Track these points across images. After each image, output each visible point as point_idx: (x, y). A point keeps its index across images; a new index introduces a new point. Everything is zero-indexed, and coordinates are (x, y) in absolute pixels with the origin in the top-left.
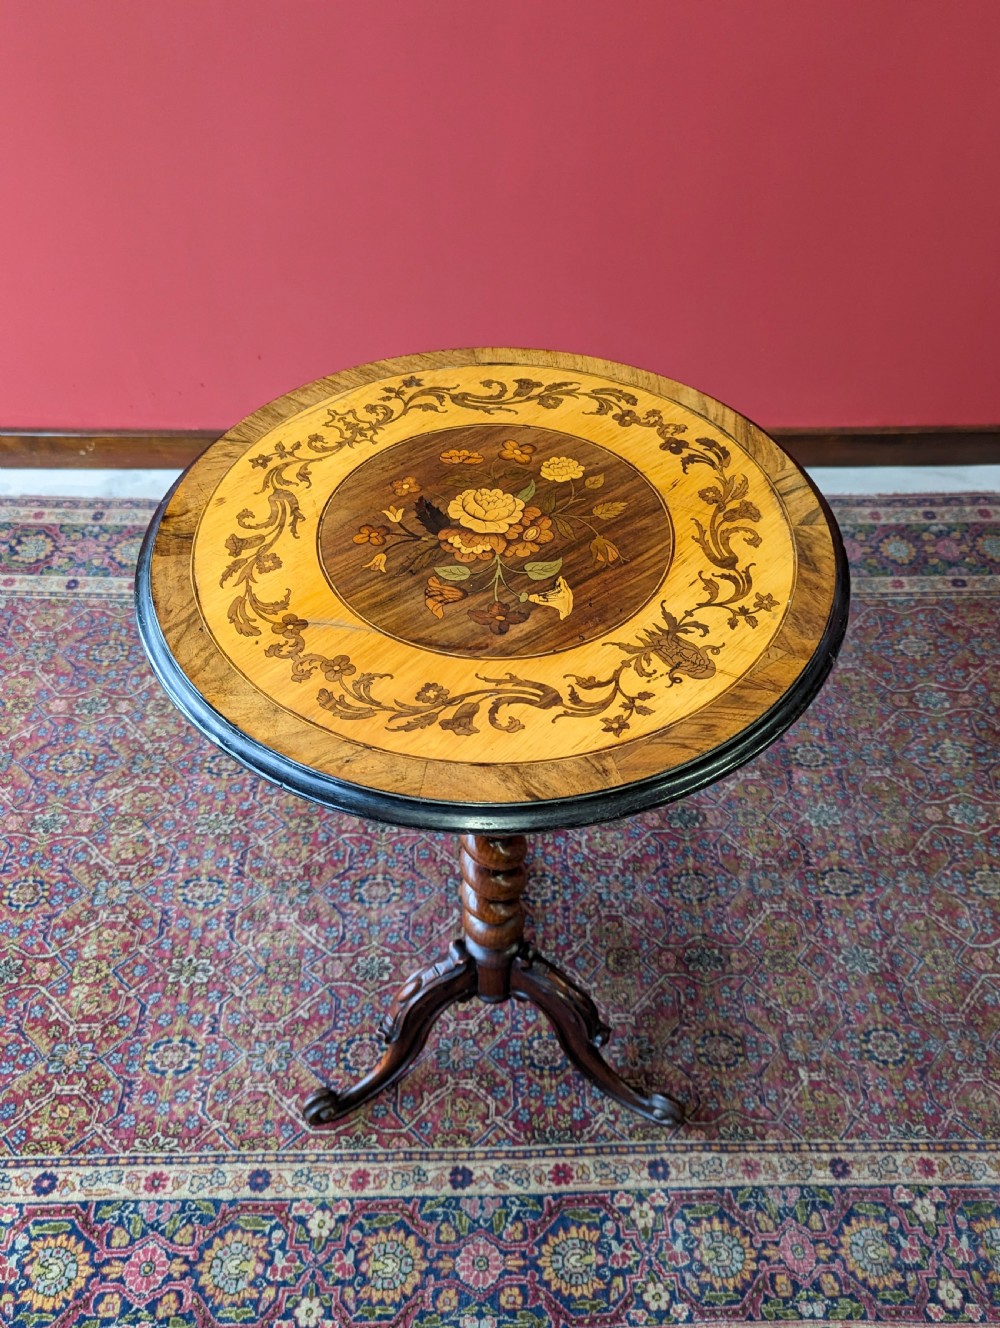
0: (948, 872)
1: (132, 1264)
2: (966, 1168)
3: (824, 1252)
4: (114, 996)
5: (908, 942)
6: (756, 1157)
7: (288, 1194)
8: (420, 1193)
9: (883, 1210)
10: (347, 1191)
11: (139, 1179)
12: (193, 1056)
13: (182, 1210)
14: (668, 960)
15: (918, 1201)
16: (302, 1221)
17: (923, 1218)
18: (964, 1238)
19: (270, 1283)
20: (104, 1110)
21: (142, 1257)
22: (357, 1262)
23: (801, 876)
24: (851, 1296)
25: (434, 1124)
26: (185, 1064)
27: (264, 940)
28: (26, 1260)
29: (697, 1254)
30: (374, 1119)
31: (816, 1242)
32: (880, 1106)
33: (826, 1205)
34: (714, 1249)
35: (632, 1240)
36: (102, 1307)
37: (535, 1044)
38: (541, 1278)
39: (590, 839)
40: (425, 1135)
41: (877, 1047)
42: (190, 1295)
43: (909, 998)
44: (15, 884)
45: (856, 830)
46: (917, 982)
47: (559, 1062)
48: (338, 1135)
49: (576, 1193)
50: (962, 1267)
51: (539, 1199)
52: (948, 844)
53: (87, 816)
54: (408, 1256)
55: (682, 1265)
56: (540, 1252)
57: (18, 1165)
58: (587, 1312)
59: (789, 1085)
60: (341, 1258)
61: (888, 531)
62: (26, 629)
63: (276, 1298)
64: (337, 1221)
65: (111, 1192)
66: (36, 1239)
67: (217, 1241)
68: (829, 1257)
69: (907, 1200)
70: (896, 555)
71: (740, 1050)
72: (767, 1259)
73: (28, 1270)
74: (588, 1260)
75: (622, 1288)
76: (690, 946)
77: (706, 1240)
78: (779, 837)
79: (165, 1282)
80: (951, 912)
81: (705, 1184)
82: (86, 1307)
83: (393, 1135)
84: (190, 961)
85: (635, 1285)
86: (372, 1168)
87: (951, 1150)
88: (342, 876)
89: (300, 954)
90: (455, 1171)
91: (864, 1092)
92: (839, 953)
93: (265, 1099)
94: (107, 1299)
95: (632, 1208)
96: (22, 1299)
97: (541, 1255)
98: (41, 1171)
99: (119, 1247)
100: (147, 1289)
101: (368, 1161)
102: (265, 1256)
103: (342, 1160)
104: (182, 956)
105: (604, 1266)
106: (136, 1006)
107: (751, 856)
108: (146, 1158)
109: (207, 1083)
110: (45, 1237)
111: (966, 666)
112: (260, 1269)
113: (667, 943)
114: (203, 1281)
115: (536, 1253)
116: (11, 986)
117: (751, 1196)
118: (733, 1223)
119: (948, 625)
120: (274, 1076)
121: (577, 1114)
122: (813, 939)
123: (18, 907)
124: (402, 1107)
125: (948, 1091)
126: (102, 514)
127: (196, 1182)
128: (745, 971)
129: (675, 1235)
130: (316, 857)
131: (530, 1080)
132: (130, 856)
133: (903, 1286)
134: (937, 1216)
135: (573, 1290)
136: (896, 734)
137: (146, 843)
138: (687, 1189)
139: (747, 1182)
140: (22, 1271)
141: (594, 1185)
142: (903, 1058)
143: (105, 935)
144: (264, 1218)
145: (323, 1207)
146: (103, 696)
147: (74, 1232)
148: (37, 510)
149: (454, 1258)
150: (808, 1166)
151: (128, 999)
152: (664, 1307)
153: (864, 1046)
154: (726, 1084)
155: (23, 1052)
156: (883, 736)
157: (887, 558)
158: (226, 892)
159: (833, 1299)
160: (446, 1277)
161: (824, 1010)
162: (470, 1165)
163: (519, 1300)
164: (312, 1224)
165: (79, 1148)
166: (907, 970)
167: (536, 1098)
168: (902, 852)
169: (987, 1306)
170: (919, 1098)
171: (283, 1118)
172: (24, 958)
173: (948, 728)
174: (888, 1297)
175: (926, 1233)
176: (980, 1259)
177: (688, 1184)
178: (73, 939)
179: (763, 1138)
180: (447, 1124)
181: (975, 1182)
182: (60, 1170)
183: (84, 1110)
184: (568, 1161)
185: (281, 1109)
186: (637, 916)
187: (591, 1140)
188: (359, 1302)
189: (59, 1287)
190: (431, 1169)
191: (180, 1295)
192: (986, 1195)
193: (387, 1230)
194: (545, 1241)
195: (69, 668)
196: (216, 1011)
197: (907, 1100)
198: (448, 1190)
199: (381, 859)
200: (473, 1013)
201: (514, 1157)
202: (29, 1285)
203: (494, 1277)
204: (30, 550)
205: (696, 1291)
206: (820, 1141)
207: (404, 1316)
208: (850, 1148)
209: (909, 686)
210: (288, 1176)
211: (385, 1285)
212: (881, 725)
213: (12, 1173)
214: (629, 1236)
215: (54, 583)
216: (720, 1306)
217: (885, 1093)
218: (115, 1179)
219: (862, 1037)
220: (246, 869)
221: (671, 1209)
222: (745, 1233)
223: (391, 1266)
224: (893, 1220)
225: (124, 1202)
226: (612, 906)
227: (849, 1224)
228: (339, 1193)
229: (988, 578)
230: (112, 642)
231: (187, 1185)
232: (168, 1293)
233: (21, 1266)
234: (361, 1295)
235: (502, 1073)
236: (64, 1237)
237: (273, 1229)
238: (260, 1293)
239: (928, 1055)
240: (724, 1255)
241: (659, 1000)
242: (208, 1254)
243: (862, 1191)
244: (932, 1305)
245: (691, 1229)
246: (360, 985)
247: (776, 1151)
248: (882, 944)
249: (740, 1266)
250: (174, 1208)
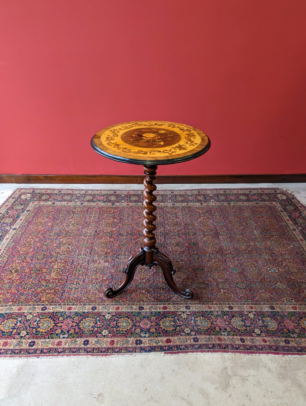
0: (256, 254)
1: (64, 324)
2: (261, 308)
3: (227, 323)
4: (61, 275)
5: (246, 266)
6: (211, 306)
7: (101, 311)
8: (132, 311)
9: (241, 316)
10: (114, 310)
11: (66, 308)
12: (79, 286)
13: (76, 314)
14: (190, 269)
15: (249, 314)
16: (104, 316)
17: (251, 317)
18: (261, 321)
19: (96, 327)
20: (58, 295)
21: (66, 322)
22: (117, 324)
23: (221, 255)
24: (234, 331)
25: (135, 299)
26: (77, 287)
27: (96, 265)
28: (39, 323)
29: (197, 323)
30: (121, 298)
31: (225, 321)
32: (240, 296)
33: (227, 314)
34: (201, 322)
35: (181, 320)
36: (56, 332)
37: (159, 284)
38: (160, 327)
39: (172, 248)
40: (133, 301)
41: (239, 286)
42: (77, 329)
43: (247, 277)
44: (39, 255)
45: (234, 247)
46: (249, 274)
47: (164, 288)
48: (113, 300)
49: (168, 311)
50: (260, 326)
51: (160, 312)
52: (256, 249)
53: (55, 243)
54: (129, 322)
55: (193, 325)
56: (160, 322)
57: (38, 305)
58: (171, 333)
59: (218, 292)
60: (113, 323)
61: (241, 194)
62: (43, 211)
63: (97, 330)
64: (112, 316)
65: (59, 310)
66: (41, 319)
67: (84, 319)
68: (228, 324)
69: (247, 314)
70: (243, 199)
71: (207, 286)
72: (214, 324)
73: (39, 325)
74: (171, 324)
75: (179, 329)
76: (195, 267)
77: (199, 321)
78: (216, 248)
79: (71, 327)
80: (257, 262)
81: (199, 310)
82: (53, 331)
83: (125, 300)
84: (79, 269)
85: (182, 328)
86: (120, 307)
87: (257, 304)
88: (114, 254)
89: (104, 268)
90: (140, 307)
91: (236, 294)
92: (230, 268)
93: (95, 294)
94: (58, 330)
95: (181, 314)
96: (38, 330)
97: (160, 323)
98: (43, 306)
99: (61, 320)
100: (67, 328)
101: (120, 305)
102: (95, 322)
103: (113, 305)
104: (77, 268)
105: (175, 325)
106: (66, 277)
107: (209, 251)
108: (68, 304)
109: (82, 291)
110: (43, 318)
111: (259, 218)
112: (94, 324)
113: (190, 266)
114: (80, 327)
115: (159, 322)
116: (37, 273)
117: (210, 313)
118: (205, 317)
119: (255, 210)
120: (98, 290)
121: (168, 297)
122: (224, 266)
123: (39, 259)
124: (127, 295)
125: (256, 294)
126: (61, 191)
127: (79, 309)
128: (208, 272)
129: (192, 320)
130: (108, 251)
131: (158, 291)
132: (65, 250)
133: (246, 330)
134: (254, 317)
135: (168, 329)
136: (243, 230)
137: (69, 248)
138: (194, 311)
139: (209, 310)
140: (38, 325)
141: (173, 310)
142: (246, 288)
143: (59, 264)
144: (95, 315)
145: (109, 313)
146: (60, 222)
147: (51, 317)
148: (46, 191)
149: (139, 323)
150: (223, 307)
151: (64, 276)
152: (189, 332)
153: (236, 285)
154: (204, 292)
155: (40, 285)
156: (240, 230)
157: (241, 199)
158: (87, 257)
159: (229, 332)
160: (137, 326)
161: (227, 279)
162: (143, 306)
163: (155, 331)
164: (106, 317)
165: (52, 302)
166: (246, 272)
167: (159, 294)
168: (245, 250)
169: (267, 334)
170: (249, 295)
171: (100, 297)
172: (40, 268)
173: (255, 229)
174: (242, 331)
175: (251, 320)
176: (264, 325)
177: (195, 310)
178: (52, 265)
179: (212, 302)
180: (138, 299)
181: (263, 311)
182: (47, 306)
183: (54, 295)
184: (166, 306)
185: (99, 296)
186: (183, 261)
187: (172, 302)
188: (117, 331)
189: (46, 328)
190: (134, 307)
191: (75, 329)
192: (266, 313)
193: (124, 318)
194: (161, 320)
195: (52, 217)
196: (85, 278)
197: (246, 295)
198: (138, 310)
199: (123, 251)
200: (144, 279)
201: (154, 305)
202: (39, 327)
203: (149, 326)
204: (44, 197)
205: (197, 330)
206: (226, 303)
207: (128, 333)
208: (233, 304)
209: (246, 221)
210: (101, 308)
211: (123, 328)
212: (240, 228)
213: (36, 307)
214: (181, 319)
215: (50, 203)
216: (202, 333)
217: (241, 294)
218: (60, 308)
219: (236, 284)
220: (92, 253)
221: (191, 315)
222: (208, 319)
223: (124, 324)
224: (244, 317)
225: (62, 312)
226: (177, 260)
227: (233, 318)
228: (112, 311)
229: (264, 202)
230: (62, 213)
231: (77, 309)
232: (72, 329)
233: (38, 324)
234: (117, 329)
235: (151, 289)
236: (48, 318)
237: (97, 317)
238: (94, 329)
239: (251, 287)
240: (203, 323)
241: (188, 277)
242: (82, 322)
243: (236, 312)
244: (253, 333)
245: (196, 319)
246: (118, 273)
247: (216, 304)
248: (240, 267)
249: (207, 325)
250: (74, 313)
